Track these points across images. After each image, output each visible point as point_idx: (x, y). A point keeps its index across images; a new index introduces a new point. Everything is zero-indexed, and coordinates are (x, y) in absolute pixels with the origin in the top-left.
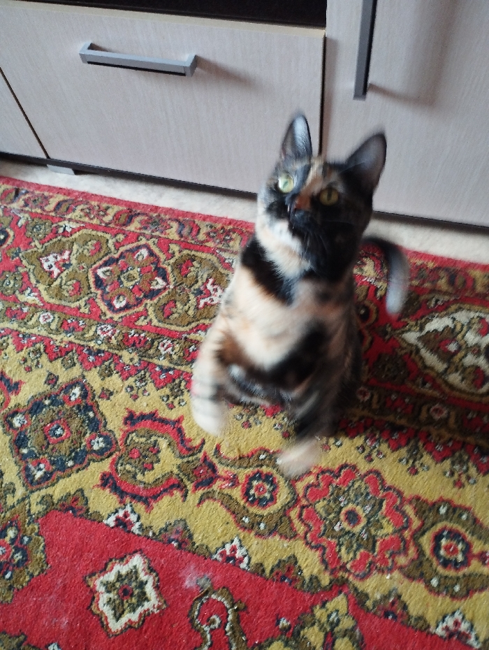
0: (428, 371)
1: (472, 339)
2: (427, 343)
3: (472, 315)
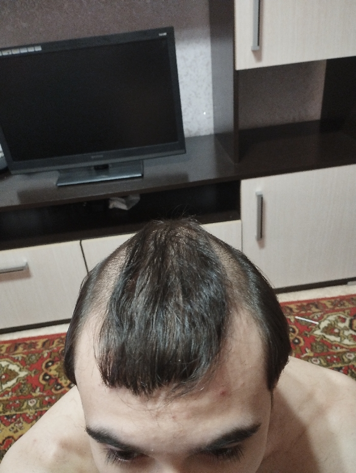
0: (334, 343)
1: (341, 325)
2: (326, 332)
3: (335, 316)
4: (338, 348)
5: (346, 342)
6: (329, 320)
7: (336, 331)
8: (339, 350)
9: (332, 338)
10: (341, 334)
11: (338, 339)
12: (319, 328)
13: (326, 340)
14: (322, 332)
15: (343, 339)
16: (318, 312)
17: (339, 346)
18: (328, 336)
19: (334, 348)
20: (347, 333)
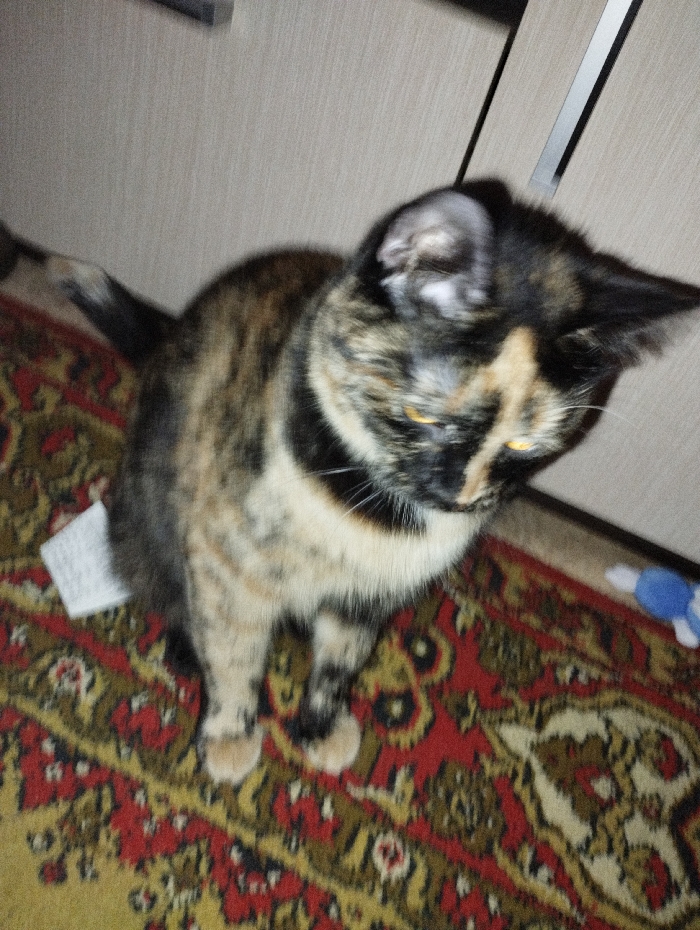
1: (645, 779)
2: (550, 763)
3: (646, 723)
4: (544, 873)
5: (604, 870)
6: (608, 723)
7: (603, 787)
8: (540, 884)
9: (556, 806)
10: (609, 819)
11: (576, 831)
12: (540, 725)
13: (525, 795)
14: (535, 747)
15: (602, 843)
16: (592, 662)
17: (558, 865)
18: (544, 786)
19: (527, 855)
20: (637, 830)
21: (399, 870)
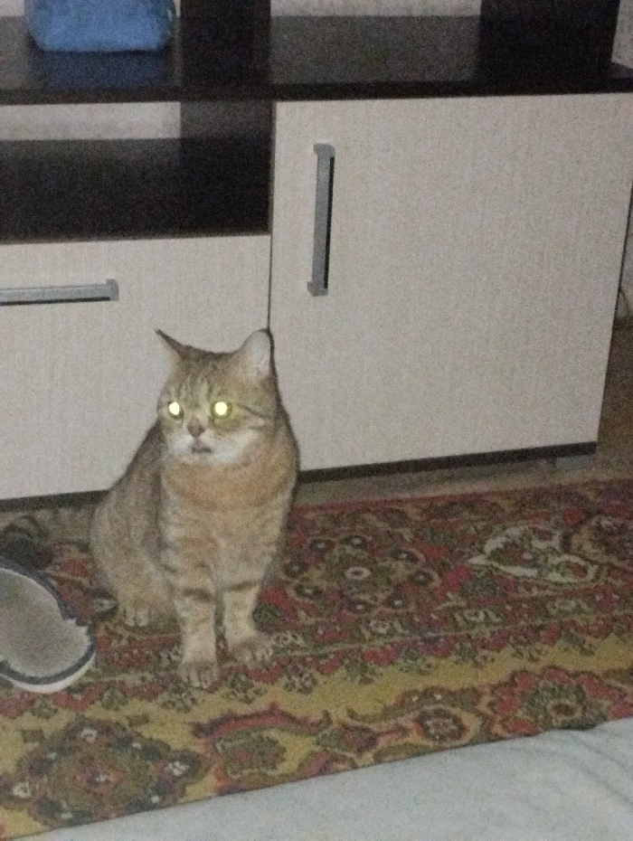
0: (522, 580)
1: (540, 545)
2: (500, 561)
3: (522, 528)
5: (554, 577)
6: (507, 536)
7: (527, 556)
8: (536, 593)
9: (517, 571)
10: (540, 563)
11: (531, 573)
13: (502, 574)
15: (545, 571)
17: (535, 585)
18: (506, 568)
19: (522, 589)
21: (482, 616)
